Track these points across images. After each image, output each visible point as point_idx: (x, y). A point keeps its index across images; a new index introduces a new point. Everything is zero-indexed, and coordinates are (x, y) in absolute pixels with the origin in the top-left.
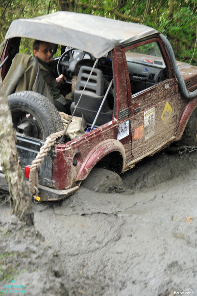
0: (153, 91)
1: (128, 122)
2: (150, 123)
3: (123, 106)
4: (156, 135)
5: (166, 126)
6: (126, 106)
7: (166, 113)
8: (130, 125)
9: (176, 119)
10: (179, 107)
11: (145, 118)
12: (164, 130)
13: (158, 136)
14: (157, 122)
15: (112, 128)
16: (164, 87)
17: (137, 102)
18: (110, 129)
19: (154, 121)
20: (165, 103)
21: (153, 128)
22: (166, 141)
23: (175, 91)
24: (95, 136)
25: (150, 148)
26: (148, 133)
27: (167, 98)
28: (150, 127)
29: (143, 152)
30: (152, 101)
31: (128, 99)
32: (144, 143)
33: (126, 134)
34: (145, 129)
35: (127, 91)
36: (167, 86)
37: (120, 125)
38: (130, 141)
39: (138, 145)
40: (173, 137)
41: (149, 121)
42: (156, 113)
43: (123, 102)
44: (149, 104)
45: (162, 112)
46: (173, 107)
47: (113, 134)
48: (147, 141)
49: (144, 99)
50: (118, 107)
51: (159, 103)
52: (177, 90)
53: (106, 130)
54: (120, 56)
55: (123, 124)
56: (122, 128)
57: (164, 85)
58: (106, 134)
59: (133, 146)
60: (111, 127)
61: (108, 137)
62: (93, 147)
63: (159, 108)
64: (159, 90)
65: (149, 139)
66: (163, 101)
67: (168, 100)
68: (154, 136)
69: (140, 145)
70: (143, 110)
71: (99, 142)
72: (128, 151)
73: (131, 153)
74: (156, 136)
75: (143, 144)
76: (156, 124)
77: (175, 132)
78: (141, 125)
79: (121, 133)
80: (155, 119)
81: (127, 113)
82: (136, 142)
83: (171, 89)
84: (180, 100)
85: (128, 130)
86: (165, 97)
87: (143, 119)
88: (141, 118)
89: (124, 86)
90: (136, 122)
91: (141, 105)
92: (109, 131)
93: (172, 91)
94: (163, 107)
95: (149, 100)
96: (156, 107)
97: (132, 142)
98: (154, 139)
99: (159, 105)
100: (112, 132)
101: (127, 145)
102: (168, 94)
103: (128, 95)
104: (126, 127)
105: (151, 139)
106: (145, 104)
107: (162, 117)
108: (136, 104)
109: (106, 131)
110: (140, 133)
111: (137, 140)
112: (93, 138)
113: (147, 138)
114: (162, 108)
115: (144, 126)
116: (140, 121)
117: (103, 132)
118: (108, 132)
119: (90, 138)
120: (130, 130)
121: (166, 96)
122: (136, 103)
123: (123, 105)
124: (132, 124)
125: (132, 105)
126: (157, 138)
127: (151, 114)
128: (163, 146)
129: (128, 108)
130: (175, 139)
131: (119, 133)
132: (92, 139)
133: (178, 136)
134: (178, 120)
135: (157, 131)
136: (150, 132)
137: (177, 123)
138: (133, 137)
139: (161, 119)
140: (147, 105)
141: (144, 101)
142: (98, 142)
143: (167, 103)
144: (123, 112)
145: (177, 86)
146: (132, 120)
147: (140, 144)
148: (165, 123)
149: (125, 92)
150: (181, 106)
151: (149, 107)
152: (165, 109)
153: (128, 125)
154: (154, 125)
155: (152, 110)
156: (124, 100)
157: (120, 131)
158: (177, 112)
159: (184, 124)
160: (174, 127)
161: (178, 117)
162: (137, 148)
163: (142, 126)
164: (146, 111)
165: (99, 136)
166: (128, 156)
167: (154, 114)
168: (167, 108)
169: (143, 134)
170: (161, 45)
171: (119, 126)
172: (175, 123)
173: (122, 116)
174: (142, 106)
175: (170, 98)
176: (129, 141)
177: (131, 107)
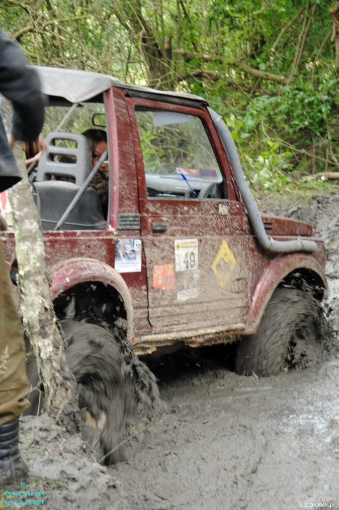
0: (195, 206)
1: (139, 242)
2: (187, 267)
3: (129, 206)
4: (202, 300)
5: (224, 292)
6: (134, 208)
7: (222, 263)
8: (143, 250)
9: (246, 287)
10: (251, 263)
11: (176, 252)
12: (220, 300)
13: (205, 305)
14: (204, 273)
15: (103, 240)
16: (217, 209)
17: (159, 212)
18: (99, 240)
19: (196, 267)
20: (220, 242)
21: (195, 283)
22: (224, 325)
23: (241, 226)
24: (63, 238)
25: (190, 326)
26: (183, 288)
27: (225, 234)
28: (187, 277)
29: (174, 326)
30: (192, 225)
31: (139, 197)
32: (175, 305)
33: (135, 267)
34: (178, 275)
35: (138, 179)
36: (223, 210)
37: (120, 240)
38: (144, 287)
39: (162, 303)
40: (240, 325)
41: (185, 262)
42: (201, 254)
43: (129, 199)
44: (185, 229)
45: (214, 257)
46: (239, 259)
47: (104, 253)
48: (183, 305)
49: (175, 212)
50: (117, 202)
51: (208, 237)
52: (246, 227)
53: (89, 238)
54: (123, 108)
55: (127, 241)
56: (125, 248)
57: (218, 205)
58: (89, 246)
59: (150, 300)
60: (101, 237)
61: (94, 253)
62: (58, 260)
63: (208, 247)
64: (207, 211)
65: (187, 303)
66: (216, 237)
67: (228, 238)
68: (198, 300)
69: (166, 306)
70: (173, 235)
71: (72, 256)
72: (140, 307)
73: (146, 315)
74: (201, 303)
75: (174, 307)
76: (202, 276)
77: (243, 315)
78: (168, 263)
79: (124, 260)
80: (200, 266)
81: (137, 225)
82: (158, 295)
83: (231, 220)
84: (253, 251)
85: (139, 260)
86: (220, 231)
87: (173, 253)
88: (167, 248)
89: (129, 167)
90: (156, 250)
91: (167, 221)
92: (97, 242)
93: (235, 225)
94: (216, 247)
95: (185, 220)
96: (201, 241)
97: (147, 290)
98: (198, 308)
99: (207, 240)
100: (103, 249)
101: (137, 291)
102: (226, 227)
103: (138, 189)
104: (133, 251)
105: (192, 304)
106: (176, 225)
107: (214, 267)
108: (156, 215)
109: (89, 240)
110: (166, 279)
111: (161, 292)
112: (59, 240)
113: (182, 297)
114: (215, 249)
115: (174, 267)
116: (165, 253)
117: (82, 238)
118: (94, 243)
119: (51, 238)
120: (144, 262)
121: (221, 229)
122: (157, 213)
123: (127, 202)
124: (147, 250)
125: (148, 211)
126: (205, 309)
127: (190, 250)
128: (217, 333)
129: (138, 214)
130: (243, 329)
131: (119, 256)
132: (56, 241)
133: (250, 324)
134: (249, 290)
135: (205, 292)
136: (188, 288)
137: (247, 296)
138: (149, 281)
139: (211, 270)
140: (181, 228)
141: (175, 218)
142: (70, 254)
143: (225, 244)
144: (128, 217)
145: (245, 219)
146: (148, 243)
147: (166, 303)
148: (221, 284)
149: (133, 179)
150: (255, 264)
151: (185, 234)
152: (221, 254)
153: (138, 249)
154: (196, 276)
155: (192, 243)
156: (130, 194)
157: (120, 252)
158: (247, 274)
159: (262, 301)
160: (240, 303)
161: (250, 285)
162: (160, 309)
163: (170, 266)
164: (178, 239)
165: (74, 244)
166: (140, 319)
167: (196, 252)
168: (226, 255)
169: (172, 284)
170: (211, 127)
171: (117, 242)
172: (242, 295)
173: (124, 225)
174: (171, 225)
175: (231, 237)
176: (142, 285)
177: (145, 215)
